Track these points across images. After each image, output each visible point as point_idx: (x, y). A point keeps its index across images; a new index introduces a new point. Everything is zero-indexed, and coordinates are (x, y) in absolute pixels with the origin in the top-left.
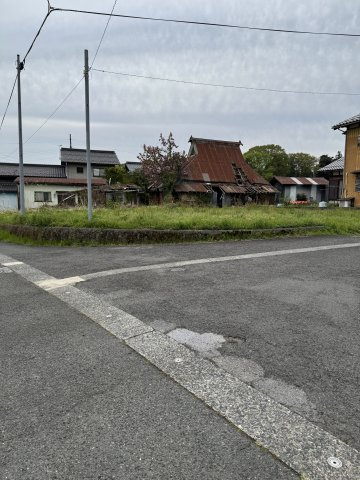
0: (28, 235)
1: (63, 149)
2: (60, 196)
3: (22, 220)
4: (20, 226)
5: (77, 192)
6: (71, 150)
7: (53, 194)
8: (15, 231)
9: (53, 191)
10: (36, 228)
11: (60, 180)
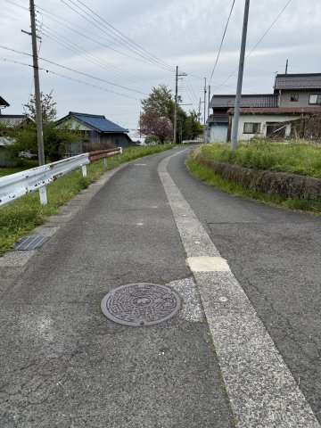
0: (237, 180)
1: (279, 76)
2: (270, 127)
3: (232, 157)
4: (228, 164)
5: (291, 122)
6: (286, 76)
7: (262, 125)
8: (220, 171)
9: (263, 121)
10: (250, 170)
11: (272, 110)
